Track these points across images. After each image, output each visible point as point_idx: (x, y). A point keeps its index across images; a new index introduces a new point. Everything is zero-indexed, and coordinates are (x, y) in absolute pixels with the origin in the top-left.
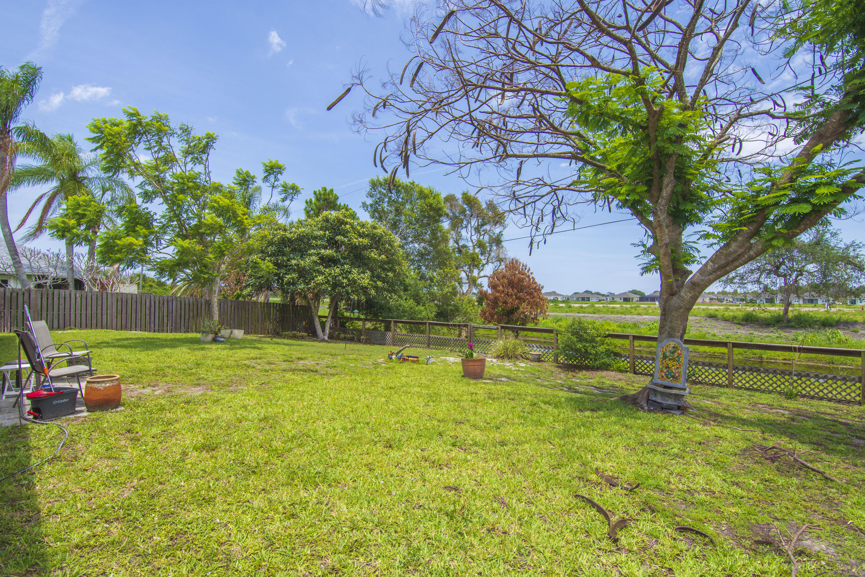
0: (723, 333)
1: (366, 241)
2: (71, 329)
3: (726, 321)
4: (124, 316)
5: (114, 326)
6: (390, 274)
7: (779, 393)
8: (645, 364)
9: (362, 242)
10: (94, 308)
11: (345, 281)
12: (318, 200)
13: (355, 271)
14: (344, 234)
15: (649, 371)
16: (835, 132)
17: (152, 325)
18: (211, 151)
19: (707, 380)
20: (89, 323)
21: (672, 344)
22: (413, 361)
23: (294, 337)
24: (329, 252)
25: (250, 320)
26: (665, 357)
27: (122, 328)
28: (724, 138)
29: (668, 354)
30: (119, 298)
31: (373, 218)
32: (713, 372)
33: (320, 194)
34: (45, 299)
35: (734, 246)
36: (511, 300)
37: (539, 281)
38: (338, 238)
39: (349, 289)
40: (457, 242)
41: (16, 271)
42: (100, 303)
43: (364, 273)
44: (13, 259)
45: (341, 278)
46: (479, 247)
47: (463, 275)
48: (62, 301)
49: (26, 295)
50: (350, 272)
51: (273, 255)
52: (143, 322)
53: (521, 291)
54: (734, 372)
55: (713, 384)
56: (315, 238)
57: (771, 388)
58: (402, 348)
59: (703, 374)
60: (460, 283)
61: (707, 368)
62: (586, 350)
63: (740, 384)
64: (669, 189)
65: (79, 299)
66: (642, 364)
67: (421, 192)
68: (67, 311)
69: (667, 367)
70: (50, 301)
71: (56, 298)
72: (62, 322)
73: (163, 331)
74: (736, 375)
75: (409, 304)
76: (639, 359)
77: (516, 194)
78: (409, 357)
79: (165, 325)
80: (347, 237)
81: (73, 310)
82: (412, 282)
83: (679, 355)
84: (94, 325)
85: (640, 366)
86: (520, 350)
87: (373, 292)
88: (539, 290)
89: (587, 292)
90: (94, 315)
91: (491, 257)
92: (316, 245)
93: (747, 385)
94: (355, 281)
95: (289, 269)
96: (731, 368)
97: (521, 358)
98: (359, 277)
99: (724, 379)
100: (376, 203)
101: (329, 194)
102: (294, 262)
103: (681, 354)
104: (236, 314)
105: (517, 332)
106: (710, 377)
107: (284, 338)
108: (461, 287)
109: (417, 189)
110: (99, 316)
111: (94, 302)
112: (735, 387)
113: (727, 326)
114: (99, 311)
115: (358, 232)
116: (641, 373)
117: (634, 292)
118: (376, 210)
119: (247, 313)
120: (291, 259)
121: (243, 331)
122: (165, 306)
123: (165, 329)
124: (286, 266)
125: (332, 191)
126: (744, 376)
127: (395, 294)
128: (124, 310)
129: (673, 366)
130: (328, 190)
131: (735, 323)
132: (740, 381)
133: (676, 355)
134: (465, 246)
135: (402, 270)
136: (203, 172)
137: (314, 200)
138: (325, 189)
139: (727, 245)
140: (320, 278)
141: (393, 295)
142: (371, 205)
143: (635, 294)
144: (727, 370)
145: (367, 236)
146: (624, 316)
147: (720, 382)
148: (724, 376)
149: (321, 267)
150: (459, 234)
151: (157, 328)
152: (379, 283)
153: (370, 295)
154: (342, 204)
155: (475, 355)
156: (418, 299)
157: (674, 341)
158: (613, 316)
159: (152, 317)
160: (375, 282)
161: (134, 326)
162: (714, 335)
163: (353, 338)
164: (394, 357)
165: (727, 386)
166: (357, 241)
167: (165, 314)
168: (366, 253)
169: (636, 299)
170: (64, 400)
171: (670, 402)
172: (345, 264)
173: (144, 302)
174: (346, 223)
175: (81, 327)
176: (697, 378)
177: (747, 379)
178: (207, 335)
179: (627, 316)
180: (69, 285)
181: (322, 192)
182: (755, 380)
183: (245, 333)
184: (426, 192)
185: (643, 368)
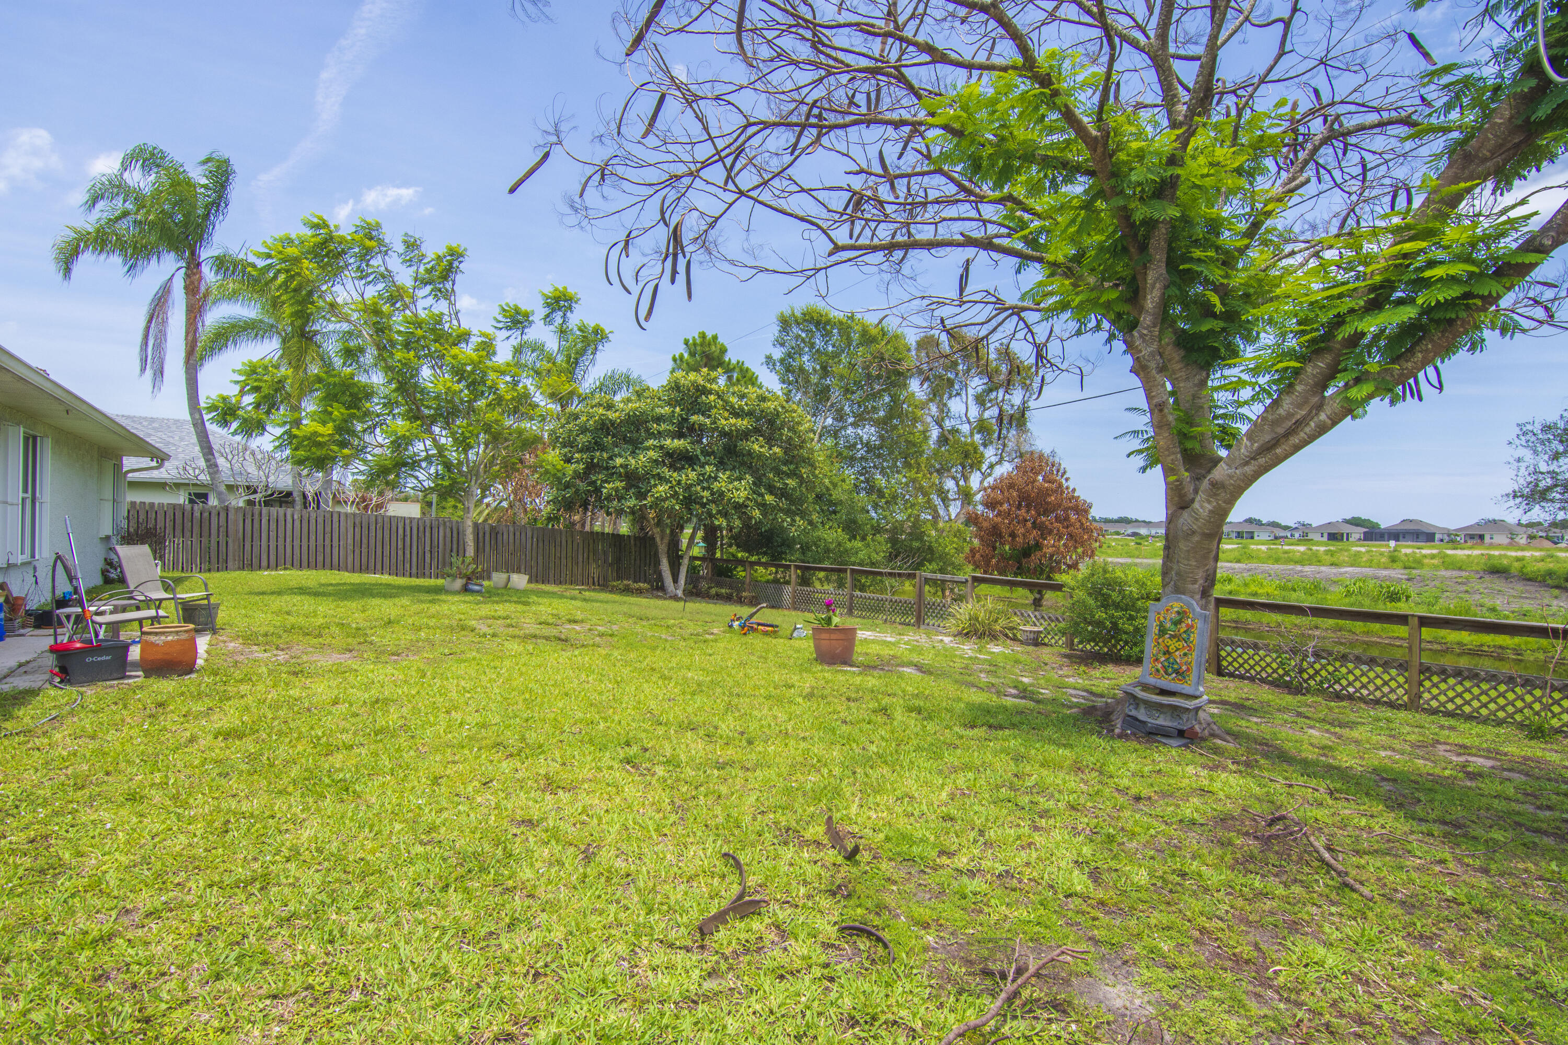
0: (1515, 607)
1: (743, 423)
2: (285, 569)
3: (1529, 580)
4: (364, 551)
5: (350, 566)
6: (791, 483)
7: (1521, 726)
8: (1240, 656)
9: (735, 425)
10: (320, 537)
11: (706, 494)
12: (692, 354)
13: (725, 477)
14: (705, 410)
15: (1247, 671)
16: (1501, 145)
17: (408, 566)
18: (459, 278)
19: (1365, 692)
20: (312, 560)
21: (1177, 606)
22: (766, 633)
23: (627, 591)
24: (678, 443)
25: (564, 561)
26: (1162, 631)
27: (363, 568)
28: (1297, 182)
29: (1168, 625)
30: (357, 522)
31: (784, 382)
32: (1378, 676)
33: (695, 344)
34: (248, 522)
35: (1287, 404)
36: (1022, 530)
37: (1083, 494)
38: (694, 418)
39: (714, 509)
40: (939, 423)
41: (212, 479)
42: (328, 529)
43: (740, 479)
44: (207, 460)
45: (699, 488)
46: (979, 432)
47: (950, 484)
48: (273, 526)
49: (223, 515)
50: (716, 478)
51: (586, 449)
52: (394, 560)
53: (1046, 513)
54: (1422, 677)
55: (1377, 702)
56: (659, 419)
57: (1501, 714)
58: (754, 610)
59: (1356, 679)
60: (945, 500)
61: (1365, 668)
62: (1115, 625)
63: (1434, 704)
64: (1156, 293)
65: (297, 523)
66: (1234, 655)
67: (864, 332)
68: (281, 540)
69: (1167, 652)
70: (256, 525)
71: (264, 521)
72: (273, 558)
73: (424, 575)
74: (1427, 684)
75: (832, 535)
76: (1227, 645)
77: (946, 322)
78: (759, 624)
79: (427, 566)
80: (709, 417)
81: (289, 540)
82: (844, 497)
83: (1189, 627)
84: (320, 564)
85: (1229, 659)
86: (1002, 622)
87: (757, 513)
88: (1086, 512)
89: (1250, 521)
90: (320, 549)
91: (1007, 449)
92: (659, 432)
93: (1450, 706)
94: (722, 494)
95: (611, 473)
96: (1415, 671)
97: (1002, 638)
98: (731, 486)
99: (1400, 691)
100: (789, 355)
101: (709, 344)
102: (619, 461)
103: (1192, 627)
104: (541, 551)
105: (1040, 592)
106: (1371, 687)
107: (611, 592)
108: (946, 507)
109: (858, 328)
110: (328, 550)
111: (320, 527)
112: (1424, 710)
113: (1527, 591)
114: (328, 542)
115: (732, 407)
116: (1231, 675)
117: (1356, 522)
118: (789, 369)
119: (558, 548)
120: (616, 456)
121: (527, 577)
122: (428, 534)
123: (427, 573)
124: (607, 468)
125: (715, 338)
126: (1443, 686)
127: (802, 518)
128: (365, 541)
129: (1177, 649)
130: (709, 336)
131: (1548, 586)
132: (1435, 697)
133: (1183, 627)
134: (954, 431)
135: (816, 477)
136: (446, 311)
137: (686, 356)
138: (703, 336)
139: (1276, 403)
140: (661, 488)
141: (798, 518)
142: (782, 361)
143: (1357, 525)
144: (1406, 674)
145: (750, 414)
146: (1299, 568)
147: (1393, 697)
148: (1400, 686)
149: (665, 469)
150: (943, 408)
151: (414, 570)
152: (769, 498)
153: (750, 518)
154: (734, 362)
155: (836, 620)
156: (852, 528)
157: (1179, 600)
158: (1276, 566)
159: (408, 552)
160: (762, 495)
161: (379, 566)
162: (1493, 610)
163: (731, 595)
164: (736, 624)
165: (1405, 707)
166: (728, 422)
167: (428, 548)
168: (744, 445)
169: (1357, 536)
170: (104, 658)
171: (1162, 721)
172: (707, 463)
173: (394, 529)
174: (710, 392)
175: (301, 567)
176: (1344, 688)
177: (1451, 694)
178: (454, 580)
179: (1307, 569)
180: (294, 501)
181: (698, 341)
182: (1467, 696)
183: (530, 581)
184: (874, 332)
185: (1236, 665)
